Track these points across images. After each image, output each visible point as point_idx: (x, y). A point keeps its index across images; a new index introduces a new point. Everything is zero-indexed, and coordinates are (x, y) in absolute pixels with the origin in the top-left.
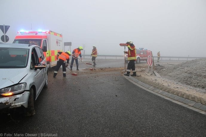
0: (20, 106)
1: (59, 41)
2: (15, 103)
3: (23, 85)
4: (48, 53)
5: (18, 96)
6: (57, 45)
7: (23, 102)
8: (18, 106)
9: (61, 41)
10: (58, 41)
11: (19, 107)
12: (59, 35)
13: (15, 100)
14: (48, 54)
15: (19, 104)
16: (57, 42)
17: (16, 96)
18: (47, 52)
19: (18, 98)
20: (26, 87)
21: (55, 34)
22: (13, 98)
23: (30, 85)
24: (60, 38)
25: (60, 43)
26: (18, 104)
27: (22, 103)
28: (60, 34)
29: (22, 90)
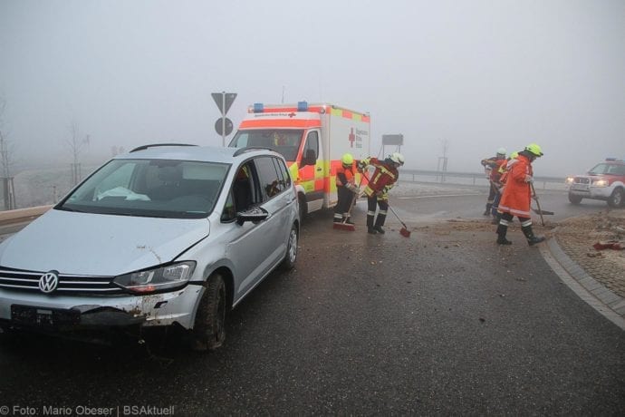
0: (170, 323)
1: (359, 132)
2: (156, 314)
3: (184, 267)
4: (322, 167)
5: (167, 296)
6: (352, 146)
7: (179, 313)
8: (164, 324)
9: (365, 133)
10: (354, 133)
11: (168, 326)
12: (360, 117)
13: (158, 305)
14: (319, 170)
15: (168, 317)
16: (352, 138)
17: (161, 295)
18: (316, 167)
19: (166, 302)
20: (193, 272)
21: (347, 114)
22: (153, 300)
23: (209, 267)
24: (362, 126)
25: (360, 139)
26: (166, 318)
27: (175, 316)
28: (363, 112)
29: (183, 280)
